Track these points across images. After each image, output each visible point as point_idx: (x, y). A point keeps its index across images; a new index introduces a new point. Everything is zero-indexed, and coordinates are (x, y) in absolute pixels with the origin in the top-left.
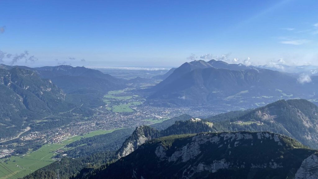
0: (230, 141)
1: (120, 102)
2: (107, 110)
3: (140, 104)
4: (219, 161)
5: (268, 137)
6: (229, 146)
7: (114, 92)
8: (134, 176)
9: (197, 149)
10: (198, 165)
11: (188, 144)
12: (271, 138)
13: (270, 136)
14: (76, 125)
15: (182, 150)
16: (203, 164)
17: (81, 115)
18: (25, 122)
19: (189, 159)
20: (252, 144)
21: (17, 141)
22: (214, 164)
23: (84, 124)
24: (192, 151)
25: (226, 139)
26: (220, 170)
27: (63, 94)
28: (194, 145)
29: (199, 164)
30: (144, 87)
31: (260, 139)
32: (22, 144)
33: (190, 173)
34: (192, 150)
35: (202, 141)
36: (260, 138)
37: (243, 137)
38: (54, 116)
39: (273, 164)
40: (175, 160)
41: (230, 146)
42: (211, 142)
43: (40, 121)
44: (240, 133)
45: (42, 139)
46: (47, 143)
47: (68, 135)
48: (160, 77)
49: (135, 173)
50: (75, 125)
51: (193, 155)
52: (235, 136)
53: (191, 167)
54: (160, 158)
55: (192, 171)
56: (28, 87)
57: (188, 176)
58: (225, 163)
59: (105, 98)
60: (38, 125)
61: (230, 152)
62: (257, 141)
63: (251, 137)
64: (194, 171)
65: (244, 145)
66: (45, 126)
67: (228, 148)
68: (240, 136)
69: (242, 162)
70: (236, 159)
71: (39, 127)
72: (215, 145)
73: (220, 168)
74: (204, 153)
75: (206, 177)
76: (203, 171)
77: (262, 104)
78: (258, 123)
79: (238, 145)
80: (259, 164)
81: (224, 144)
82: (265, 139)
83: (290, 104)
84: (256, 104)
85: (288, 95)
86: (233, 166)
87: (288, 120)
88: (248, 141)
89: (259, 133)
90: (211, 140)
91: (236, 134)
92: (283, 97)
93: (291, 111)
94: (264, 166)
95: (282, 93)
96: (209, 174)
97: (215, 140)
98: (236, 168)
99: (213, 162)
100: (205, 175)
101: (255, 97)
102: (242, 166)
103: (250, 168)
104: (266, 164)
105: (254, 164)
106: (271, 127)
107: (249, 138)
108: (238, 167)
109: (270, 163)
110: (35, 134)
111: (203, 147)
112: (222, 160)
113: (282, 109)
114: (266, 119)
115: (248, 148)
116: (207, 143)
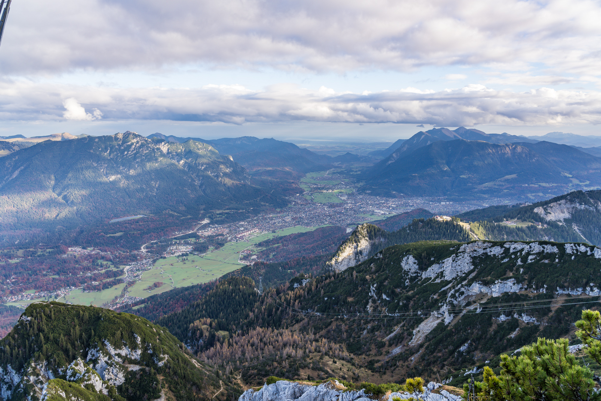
0: (521, 254)
2: (306, 200)
3: (351, 192)
4: (505, 282)
5: (584, 251)
6: (519, 260)
7: (314, 175)
8: (372, 293)
9: (468, 264)
10: (470, 285)
11: (454, 255)
12: (589, 253)
13: (588, 249)
15: (444, 263)
16: (479, 284)
17: (272, 205)
18: (202, 212)
19: (454, 276)
20: (557, 260)
21: (194, 236)
22: (497, 286)
23: (276, 217)
24: (459, 266)
25: (514, 251)
26: (506, 293)
27: (247, 176)
28: (463, 257)
29: (474, 284)
30: (356, 168)
31: (570, 254)
32: (202, 240)
33: (459, 294)
34: (459, 264)
35: (475, 253)
36: (571, 252)
37: (542, 249)
38: (237, 205)
39: (592, 290)
40: (433, 276)
41: (521, 261)
42: (489, 254)
43: (220, 211)
44: (537, 243)
45: (224, 235)
46: (230, 241)
47: (256, 231)
48: (380, 153)
49: (373, 290)
50: (264, 218)
51: (461, 271)
52: (528, 247)
53: (461, 287)
54: (409, 272)
55: (462, 293)
57: (456, 299)
58: (514, 284)
59: (303, 182)
60: (218, 216)
61: (522, 270)
62: (565, 256)
63: (555, 250)
64: (465, 293)
65: (543, 261)
66: (226, 217)
67: (517, 264)
68: (537, 248)
69: (542, 284)
70: (531, 280)
71: (220, 219)
72: (496, 259)
73: (505, 290)
74: (477, 269)
75: (483, 302)
76: (478, 293)
77: (539, 196)
78: (538, 225)
79: (533, 261)
80: (570, 289)
81: (511, 258)
82: (579, 253)
83: (590, 198)
84: (529, 195)
85: (581, 182)
86: (526, 289)
87: (586, 222)
88: (551, 256)
89: (569, 245)
90: (489, 251)
91: (530, 244)
92: (573, 186)
93: (591, 208)
94: (578, 292)
95: (571, 179)
96: (487, 298)
97: (496, 251)
98: (532, 292)
99: (496, 282)
100: (482, 299)
101: (527, 185)
102: (541, 290)
103: (554, 294)
104: (580, 289)
105: (560, 288)
106: (558, 231)
107: (553, 251)
108: (535, 292)
109: (588, 289)
110: (216, 227)
111: (476, 260)
112: (509, 280)
113: (578, 204)
114: (551, 220)
115: (550, 265)
116: (483, 255)
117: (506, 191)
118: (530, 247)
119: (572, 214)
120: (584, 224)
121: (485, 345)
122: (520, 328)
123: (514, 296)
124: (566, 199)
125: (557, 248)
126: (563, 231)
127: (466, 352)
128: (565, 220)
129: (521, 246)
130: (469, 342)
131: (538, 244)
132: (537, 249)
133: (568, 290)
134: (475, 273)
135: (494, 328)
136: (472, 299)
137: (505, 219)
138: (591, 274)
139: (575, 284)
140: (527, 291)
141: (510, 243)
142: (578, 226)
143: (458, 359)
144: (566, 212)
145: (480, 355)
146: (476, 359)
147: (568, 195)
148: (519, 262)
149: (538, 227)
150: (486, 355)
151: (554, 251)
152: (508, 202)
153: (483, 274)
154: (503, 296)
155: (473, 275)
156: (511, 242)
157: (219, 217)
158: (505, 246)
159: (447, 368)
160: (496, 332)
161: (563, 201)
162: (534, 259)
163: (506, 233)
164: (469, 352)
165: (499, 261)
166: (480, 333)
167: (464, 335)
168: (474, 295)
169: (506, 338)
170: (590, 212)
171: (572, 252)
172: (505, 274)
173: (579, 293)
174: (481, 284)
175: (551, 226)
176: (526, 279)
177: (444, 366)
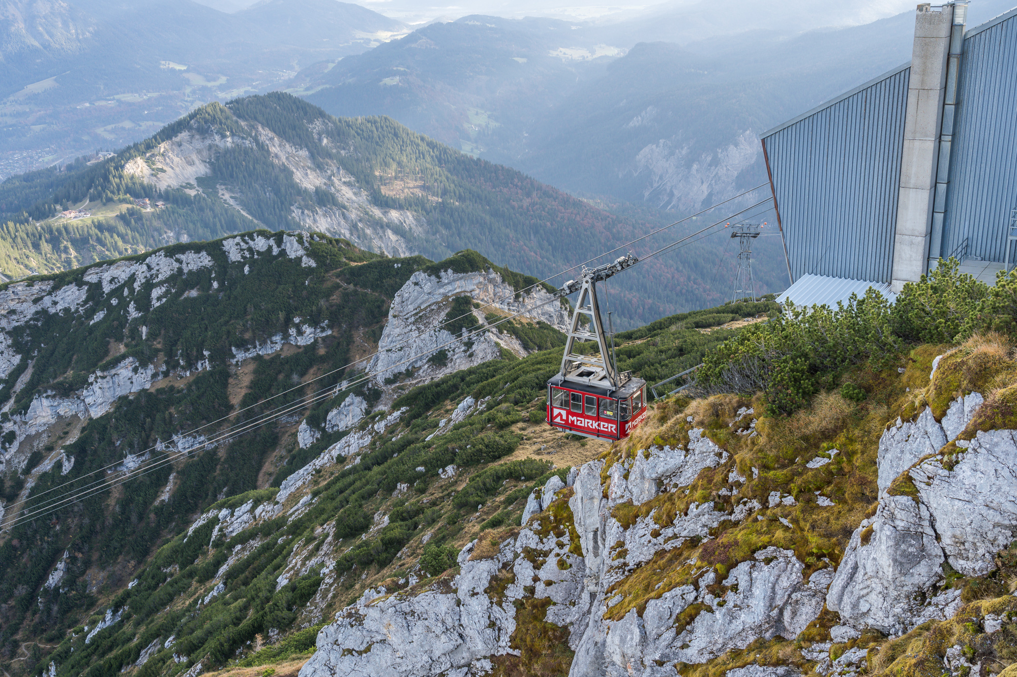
0: (132, 290)
4: (113, 372)
5: (265, 249)
6: (132, 307)
10: (26, 408)
12: (275, 251)
13: (272, 242)
16: (47, 397)
20: (215, 285)
22: (96, 387)
25: (113, 286)
26: (123, 399)
29: (34, 402)
31: (239, 262)
35: (14, 317)
36: (239, 258)
37: (176, 265)
39: (300, 333)
41: (138, 309)
42: (52, 311)
44: (162, 253)
52: (145, 267)
55: (10, 437)
58: (135, 370)
61: (144, 329)
62: (229, 270)
63: (205, 260)
64: (18, 433)
65: (186, 295)
67: (130, 318)
68: (165, 267)
69: (198, 351)
70: (171, 350)
72: (74, 319)
73: (120, 392)
74: (32, 358)
75: (71, 440)
76: (53, 421)
77: (123, 129)
78: (145, 206)
79: (164, 300)
80: (257, 343)
81: (110, 308)
82: (256, 257)
83: (239, 116)
84: (100, 131)
85: (209, 81)
86: (166, 374)
87: (244, 177)
88: (199, 278)
89: (231, 241)
90: (49, 304)
91: (147, 261)
92: (194, 92)
93: (247, 142)
94: (274, 347)
95: (186, 75)
96: (79, 426)
97: (69, 299)
98: (181, 377)
99: (91, 379)
100: (66, 433)
101: (87, 105)
102: (199, 364)
103: (229, 366)
104: (277, 338)
105: (238, 347)
106: (192, 211)
107: (200, 264)
108: (188, 374)
109: (292, 331)
111: (22, 337)
112: (122, 364)
113: (217, 137)
114: (169, 186)
115: (205, 299)
116: (37, 320)
117: (37, 128)
118: (149, 268)
119: (211, 163)
120: (242, 184)
121: (108, 546)
122: (178, 472)
123: (143, 400)
124: (190, 128)
125: (209, 254)
126: (201, 209)
127: (65, 584)
128: (201, 181)
129: (128, 270)
130: (66, 555)
131: (166, 256)
132: (165, 269)
133: (255, 347)
134: (29, 372)
135: (117, 495)
136: (39, 445)
137: (58, 207)
138: (289, 298)
139: (265, 329)
140: (169, 378)
141: (97, 270)
142: (231, 191)
143: (49, 611)
144: (197, 162)
145: (102, 575)
146: (94, 589)
147: (192, 116)
148: (133, 313)
149: (144, 211)
150: (117, 568)
151: (203, 264)
152: (50, 157)
153: (51, 369)
154: (118, 408)
155: (25, 378)
156: (99, 265)
158: (87, 278)
159: (27, 648)
160: (125, 504)
161: (184, 135)
162: (165, 295)
163: (73, 244)
164: (71, 580)
165: (82, 323)
166: (86, 521)
167: (48, 542)
168: (44, 432)
169: (152, 508)
170: (246, 152)
171: (243, 257)
172: (107, 353)
173: (278, 347)
174: (54, 397)
175: (173, 203)
176: (158, 350)
177: (16, 644)
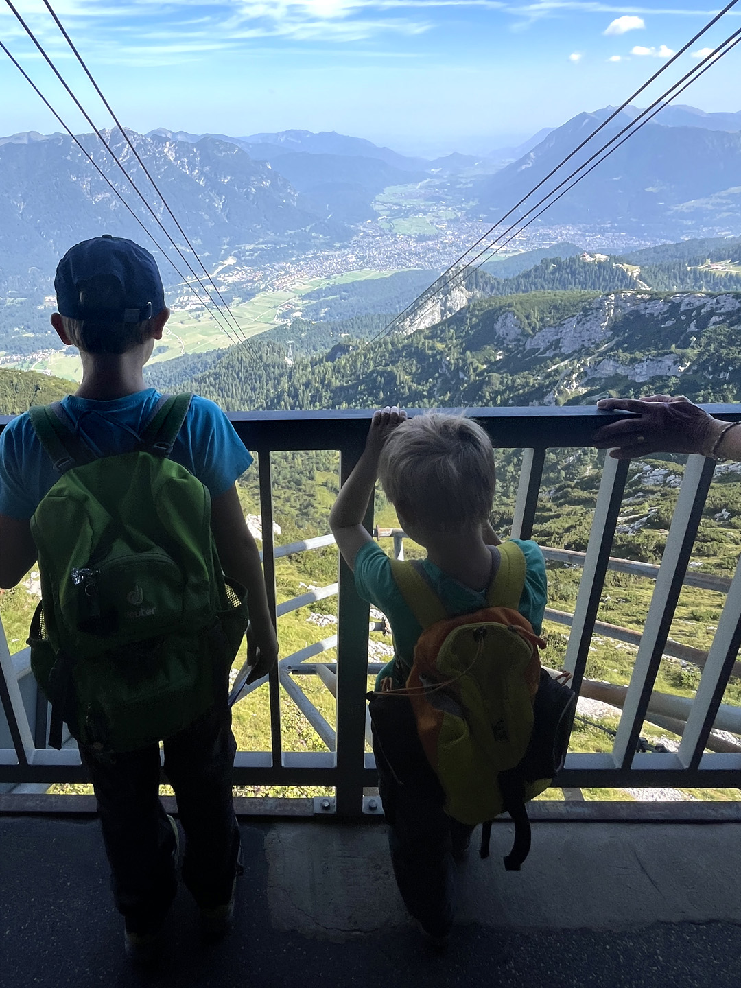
0: (698, 313)
1: (409, 211)
2: (381, 229)
3: (455, 216)
4: (660, 359)
6: (693, 323)
7: (398, 189)
9: (602, 327)
10: (601, 362)
11: (581, 313)
14: (317, 257)
15: (562, 325)
16: (614, 360)
17: (328, 237)
18: (226, 247)
19: (577, 346)
23: (332, 255)
24: (587, 330)
27: (292, 193)
29: (606, 360)
30: (467, 179)
32: (223, 289)
34: (588, 327)
35: (618, 310)
38: (276, 237)
40: (542, 347)
41: (696, 326)
42: (643, 312)
43: (251, 247)
44: (731, 295)
45: (255, 282)
46: (264, 290)
47: (302, 277)
49: (446, 365)
50: (315, 257)
51: (590, 340)
52: (714, 301)
53: (582, 365)
54: (505, 338)
55: (585, 374)
56: (229, 178)
57: (571, 384)
59: (378, 201)
60: (247, 254)
61: (694, 340)
64: (590, 374)
66: (260, 256)
67: (688, 330)
68: (729, 304)
71: (250, 258)
72: (653, 321)
73: (658, 373)
74: (618, 336)
76: (612, 375)
79: (718, 326)
81: (679, 320)
86: (695, 372)
90: (642, 309)
91: (719, 298)
96: (626, 383)
97: (655, 309)
99: (644, 359)
100: (616, 384)
102: (722, 374)
108: (711, 377)
110: (244, 270)
116: (631, 315)
117: (726, 214)
118: (718, 303)
131: (733, 298)
132: (729, 306)
134: (611, 343)
136: (598, 385)
137: (709, 261)
140: (695, 376)
148: (692, 327)
155: (608, 346)
157: (249, 256)
162: (720, 323)
163: (706, 284)
165: (657, 325)
168: (604, 379)
